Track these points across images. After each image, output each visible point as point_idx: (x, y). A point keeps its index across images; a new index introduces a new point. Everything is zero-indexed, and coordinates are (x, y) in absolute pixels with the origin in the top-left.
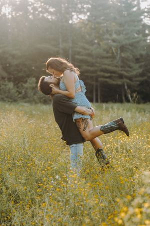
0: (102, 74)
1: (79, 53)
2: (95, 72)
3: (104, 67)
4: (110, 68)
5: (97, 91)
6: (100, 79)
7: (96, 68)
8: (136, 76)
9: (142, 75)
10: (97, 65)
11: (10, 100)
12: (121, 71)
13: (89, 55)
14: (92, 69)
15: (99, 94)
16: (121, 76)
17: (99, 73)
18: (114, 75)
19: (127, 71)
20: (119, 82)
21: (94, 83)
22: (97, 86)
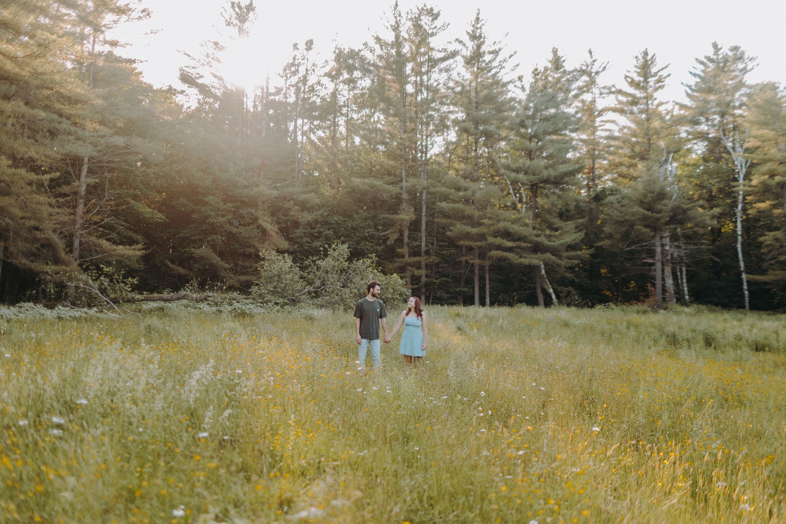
0: (500, 241)
1: (445, 198)
2: (483, 237)
3: (501, 225)
4: (516, 228)
5: (482, 279)
6: (495, 253)
7: (483, 230)
8: (568, 248)
10: (486, 221)
11: (281, 300)
12: (538, 236)
14: (475, 231)
15: (488, 286)
16: (537, 248)
17: (491, 240)
18: (524, 245)
19: (549, 237)
21: (477, 261)
22: (482, 268)
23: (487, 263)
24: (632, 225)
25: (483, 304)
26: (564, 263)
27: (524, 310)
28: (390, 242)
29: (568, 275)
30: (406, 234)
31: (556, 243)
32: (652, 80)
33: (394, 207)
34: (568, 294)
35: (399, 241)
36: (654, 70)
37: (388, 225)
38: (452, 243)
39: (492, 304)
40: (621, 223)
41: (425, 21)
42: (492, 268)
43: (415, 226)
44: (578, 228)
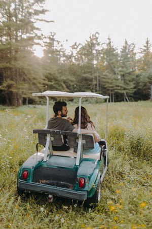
0: (117, 88)
1: (103, 78)
2: (112, 87)
3: (117, 84)
4: (120, 85)
5: (112, 96)
6: (116, 91)
7: (113, 85)
8: (131, 88)
9: (135, 88)
10: (114, 83)
12: (124, 86)
13: (109, 79)
14: (111, 85)
15: (113, 98)
16: (125, 89)
17: (115, 88)
18: (122, 88)
19: (127, 86)
20: (124, 92)
22: (112, 94)
23: (113, 93)
24: (146, 83)
25: (112, 101)
26: (131, 92)
27: (122, 103)
28: (91, 88)
29: (132, 95)
30: (94, 86)
31: (129, 88)
32: (149, 45)
33: (91, 80)
34: (131, 99)
35: (93, 88)
36: (149, 43)
37: (90, 85)
38: (105, 88)
39: (115, 102)
40: (144, 82)
41: (97, 35)
42: (114, 94)
43: (96, 85)
44: (134, 84)
